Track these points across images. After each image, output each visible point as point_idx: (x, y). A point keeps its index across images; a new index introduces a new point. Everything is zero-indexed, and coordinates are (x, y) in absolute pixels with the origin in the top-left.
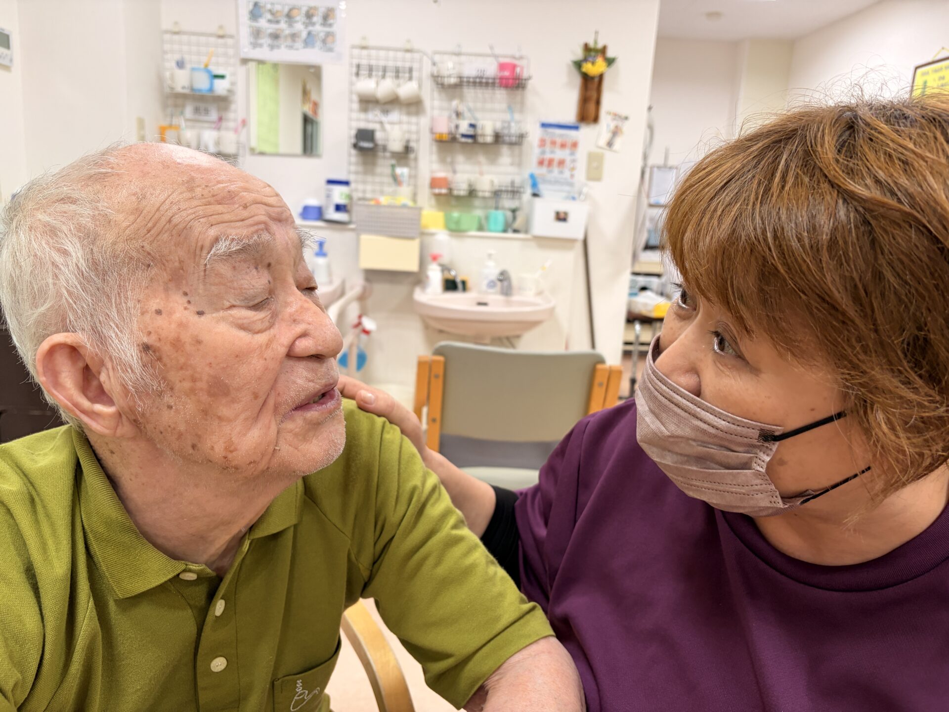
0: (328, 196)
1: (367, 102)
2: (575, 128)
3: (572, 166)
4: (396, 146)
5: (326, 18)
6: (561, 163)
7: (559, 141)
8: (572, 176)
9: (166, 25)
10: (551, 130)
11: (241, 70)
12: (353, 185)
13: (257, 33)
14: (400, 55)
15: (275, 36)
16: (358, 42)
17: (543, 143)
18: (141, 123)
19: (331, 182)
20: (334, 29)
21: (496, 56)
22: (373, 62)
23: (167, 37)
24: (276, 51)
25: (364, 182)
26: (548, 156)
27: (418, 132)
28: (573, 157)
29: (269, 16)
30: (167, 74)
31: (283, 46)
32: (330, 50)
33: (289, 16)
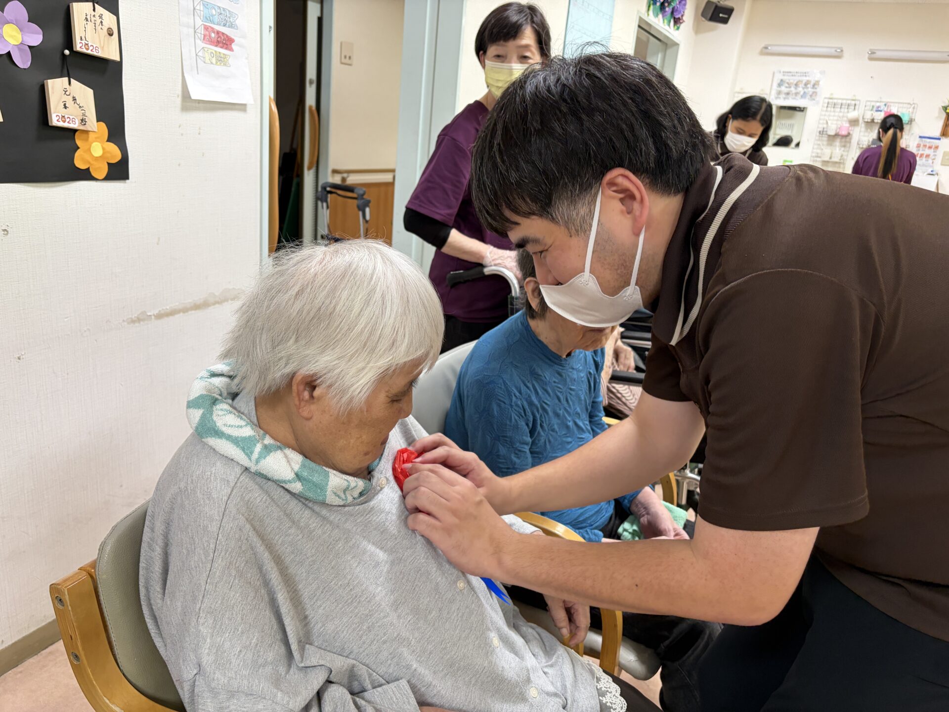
2: (939, 139)
3: (934, 157)
5: (814, 85)
6: (928, 156)
7: (928, 145)
8: (933, 162)
10: (924, 139)
13: (779, 93)
15: (788, 94)
16: (828, 96)
17: (918, 146)
20: (818, 90)
24: (786, 100)
28: (935, 153)
29: (787, 85)
31: (790, 98)
32: (814, 99)
33: (796, 85)
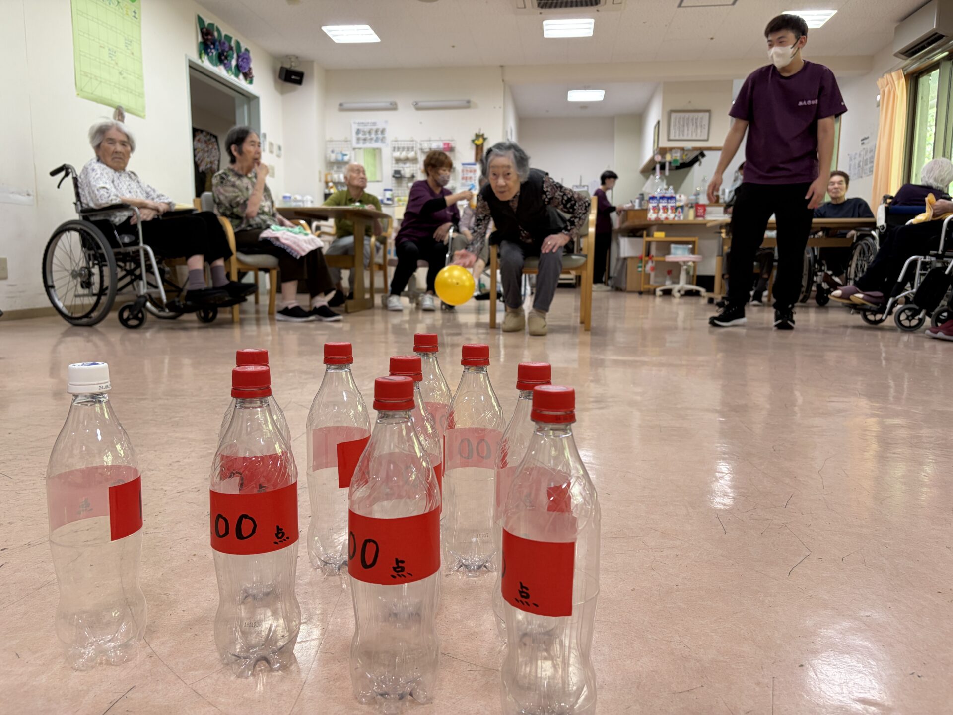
0: (384, 195)
1: (398, 160)
2: (475, 164)
4: (408, 175)
5: (382, 132)
6: (470, 178)
7: (469, 169)
9: (328, 138)
10: (465, 166)
11: (353, 153)
12: (394, 191)
13: (358, 139)
14: (409, 143)
15: (365, 139)
16: (394, 139)
17: (463, 171)
18: (320, 172)
19: (385, 190)
20: (385, 135)
21: (442, 140)
22: (400, 146)
23: (328, 143)
24: (365, 145)
25: (398, 190)
26: (465, 176)
27: (416, 170)
28: (475, 175)
29: (362, 133)
30: (328, 156)
31: (368, 143)
32: (384, 143)
33: (370, 132)
